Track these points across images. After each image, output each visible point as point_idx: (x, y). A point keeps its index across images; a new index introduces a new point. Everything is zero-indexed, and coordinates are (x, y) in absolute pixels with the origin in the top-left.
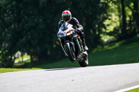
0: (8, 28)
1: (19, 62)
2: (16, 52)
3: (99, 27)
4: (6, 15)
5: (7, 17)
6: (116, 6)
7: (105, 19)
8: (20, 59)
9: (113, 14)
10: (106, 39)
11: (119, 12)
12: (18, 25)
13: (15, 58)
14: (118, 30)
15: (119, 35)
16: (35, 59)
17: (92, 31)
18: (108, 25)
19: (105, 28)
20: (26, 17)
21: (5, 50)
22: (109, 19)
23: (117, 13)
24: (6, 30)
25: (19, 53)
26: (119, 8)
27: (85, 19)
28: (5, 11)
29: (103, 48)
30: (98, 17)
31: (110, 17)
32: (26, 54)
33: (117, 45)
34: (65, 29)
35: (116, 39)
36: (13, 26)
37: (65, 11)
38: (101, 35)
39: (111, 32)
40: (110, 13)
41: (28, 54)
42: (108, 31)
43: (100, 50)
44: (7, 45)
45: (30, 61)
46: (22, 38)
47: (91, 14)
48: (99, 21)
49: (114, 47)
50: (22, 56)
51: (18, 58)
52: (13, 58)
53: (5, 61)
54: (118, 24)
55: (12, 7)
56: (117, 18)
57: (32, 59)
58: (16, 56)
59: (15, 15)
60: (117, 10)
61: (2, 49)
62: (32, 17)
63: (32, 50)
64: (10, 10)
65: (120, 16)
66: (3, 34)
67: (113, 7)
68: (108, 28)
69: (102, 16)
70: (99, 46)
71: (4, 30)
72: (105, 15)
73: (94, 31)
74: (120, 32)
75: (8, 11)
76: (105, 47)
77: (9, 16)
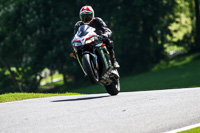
0: (31, 34)
1: (47, 84)
2: (42, 69)
3: (162, 33)
4: (28, 16)
5: (29, 19)
6: (187, 4)
7: (171, 21)
8: (49, 80)
9: (182, 15)
10: (172, 50)
11: (191, 11)
12: (46, 31)
13: (41, 78)
14: (190, 38)
15: (191, 46)
16: (70, 80)
17: (151, 40)
18: (176, 31)
19: (171, 35)
20: (57, 19)
21: (26, 67)
22: (177, 22)
23: (188, 13)
24: (29, 38)
25: (47, 71)
26: (190, 6)
27: (141, 22)
28: (27, 11)
29: (168, 64)
30: (161, 19)
31: (178, 20)
32: (57, 73)
33: (188, 59)
34: (83, 34)
35: (186, 52)
36: (38, 32)
37: (85, 7)
38: (165, 45)
39: (179, 41)
40: (178, 14)
41: (60, 73)
42: (175, 40)
43: (164, 67)
44: (29, 59)
45: (62, 83)
46: (51, 49)
47: (150, 14)
48: (163, 25)
49: (184, 62)
50: (51, 75)
51: (45, 77)
52: (38, 78)
53: (27, 83)
54: (190, 29)
55: (37, 4)
56: (189, 20)
57: (65, 79)
58: (43, 75)
59: (42, 16)
60: (188, 9)
61: (23, 65)
62: (66, 19)
63: (65, 67)
64: (35, 9)
65: (192, 18)
66: (24, 43)
67: (182, 5)
68: (175, 35)
69: (166, 17)
70: (162, 62)
71: (25, 38)
72: (171, 16)
73: (156, 39)
74: (193, 41)
75: (31, 10)
76: (172, 62)
77: (33, 17)
